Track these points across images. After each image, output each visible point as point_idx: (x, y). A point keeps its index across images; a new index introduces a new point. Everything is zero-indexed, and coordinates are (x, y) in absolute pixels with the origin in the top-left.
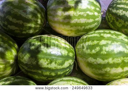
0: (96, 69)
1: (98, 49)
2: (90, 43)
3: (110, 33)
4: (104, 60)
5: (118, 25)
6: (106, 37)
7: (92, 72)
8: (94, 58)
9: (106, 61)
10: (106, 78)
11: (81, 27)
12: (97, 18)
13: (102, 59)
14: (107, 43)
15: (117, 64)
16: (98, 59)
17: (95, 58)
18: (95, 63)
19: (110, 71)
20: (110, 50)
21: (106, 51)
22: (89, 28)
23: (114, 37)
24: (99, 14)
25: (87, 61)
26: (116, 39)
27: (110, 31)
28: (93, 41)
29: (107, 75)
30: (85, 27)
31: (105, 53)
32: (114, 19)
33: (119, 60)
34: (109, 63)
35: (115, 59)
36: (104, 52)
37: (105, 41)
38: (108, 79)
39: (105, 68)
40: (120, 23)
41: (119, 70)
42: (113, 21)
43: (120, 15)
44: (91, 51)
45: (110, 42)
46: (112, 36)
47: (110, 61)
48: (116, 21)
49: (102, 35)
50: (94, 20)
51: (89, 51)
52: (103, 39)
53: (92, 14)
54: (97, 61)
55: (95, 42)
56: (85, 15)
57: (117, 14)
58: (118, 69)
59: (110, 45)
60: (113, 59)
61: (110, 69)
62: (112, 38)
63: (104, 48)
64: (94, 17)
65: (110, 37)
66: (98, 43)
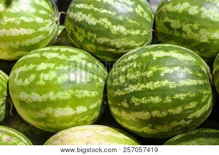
0: (32, 110)
1: (33, 77)
2: (23, 69)
3: (58, 51)
4: (41, 95)
5: (78, 38)
6: (49, 58)
7: (29, 116)
8: (27, 93)
9: (45, 97)
10: (51, 126)
11: (14, 42)
12: (42, 26)
13: (38, 94)
14: (48, 67)
15: (63, 100)
16: (32, 93)
17: (29, 93)
18: (29, 100)
19: (53, 113)
20: (51, 79)
21: (44, 81)
22: (29, 44)
23: (63, 57)
24: (46, 21)
25: (18, 98)
26: (64, 60)
27: (61, 48)
28: (29, 65)
29: (51, 121)
30: (21, 42)
31: (43, 83)
32: (72, 29)
33: (66, 95)
34: (49, 100)
35: (59, 93)
36: (41, 82)
37: (46, 64)
38: (55, 127)
39: (45, 108)
40: (80, 34)
41: (69, 111)
42: (72, 31)
43: (78, 21)
44: (23, 81)
45: (52, 66)
46: (59, 56)
47: (52, 95)
48: (74, 32)
49: (44, 54)
50: (36, 30)
51: (21, 80)
52: (43, 62)
53: (31, 20)
54: (32, 97)
55: (32, 66)
56: (18, 23)
57: (74, 20)
58: (66, 109)
59: (52, 70)
60: (55, 93)
61: (52, 110)
62: (58, 59)
63: (42, 76)
64: (34, 25)
65: (55, 58)
66: (35, 67)
